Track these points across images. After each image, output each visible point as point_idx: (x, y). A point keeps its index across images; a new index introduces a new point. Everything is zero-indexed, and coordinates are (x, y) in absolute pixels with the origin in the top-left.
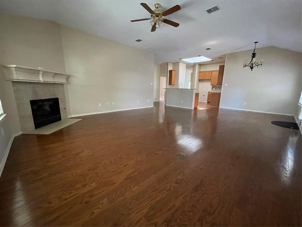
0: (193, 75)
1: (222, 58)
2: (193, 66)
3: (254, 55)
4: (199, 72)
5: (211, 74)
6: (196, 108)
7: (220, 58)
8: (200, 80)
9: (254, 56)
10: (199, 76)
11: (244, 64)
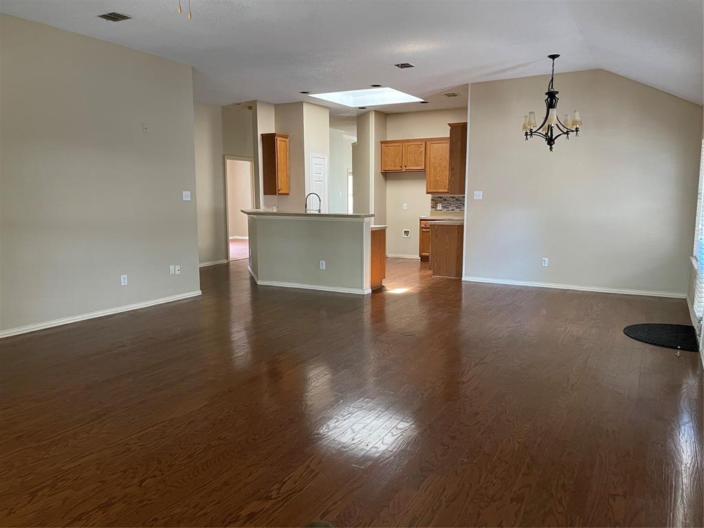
0: (358, 151)
1: (455, 95)
2: (359, 117)
3: (552, 99)
4: (382, 143)
5: (423, 149)
6: (378, 290)
7: (449, 95)
8: (387, 175)
9: (552, 101)
10: (383, 156)
11: (524, 127)
